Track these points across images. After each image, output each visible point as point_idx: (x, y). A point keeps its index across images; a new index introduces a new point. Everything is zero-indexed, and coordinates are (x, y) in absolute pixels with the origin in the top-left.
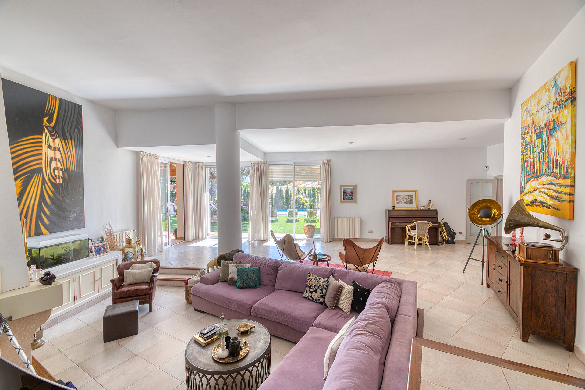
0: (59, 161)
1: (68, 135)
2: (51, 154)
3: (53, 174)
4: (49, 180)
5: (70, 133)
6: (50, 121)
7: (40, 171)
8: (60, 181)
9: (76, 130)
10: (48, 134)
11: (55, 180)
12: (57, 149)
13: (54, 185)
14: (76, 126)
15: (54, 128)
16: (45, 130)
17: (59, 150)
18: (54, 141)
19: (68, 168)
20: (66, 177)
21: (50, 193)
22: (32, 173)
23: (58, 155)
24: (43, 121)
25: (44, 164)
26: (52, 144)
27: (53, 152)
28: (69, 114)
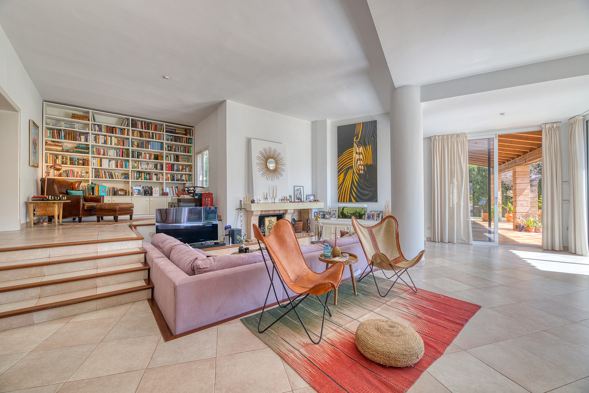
0: (362, 160)
1: (367, 143)
2: (357, 157)
3: (358, 168)
4: (356, 172)
5: (368, 141)
6: (357, 139)
7: (352, 167)
8: (362, 172)
9: (372, 138)
10: (356, 146)
11: (359, 171)
12: (361, 153)
13: (359, 175)
14: (373, 136)
15: (359, 142)
16: (355, 144)
17: (362, 154)
18: (359, 149)
19: (367, 163)
20: (366, 169)
21: (357, 179)
22: (348, 169)
23: (361, 157)
24: (354, 140)
25: (354, 163)
26: (358, 152)
27: (358, 155)
28: (368, 130)
